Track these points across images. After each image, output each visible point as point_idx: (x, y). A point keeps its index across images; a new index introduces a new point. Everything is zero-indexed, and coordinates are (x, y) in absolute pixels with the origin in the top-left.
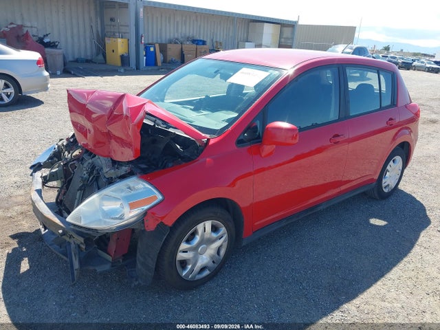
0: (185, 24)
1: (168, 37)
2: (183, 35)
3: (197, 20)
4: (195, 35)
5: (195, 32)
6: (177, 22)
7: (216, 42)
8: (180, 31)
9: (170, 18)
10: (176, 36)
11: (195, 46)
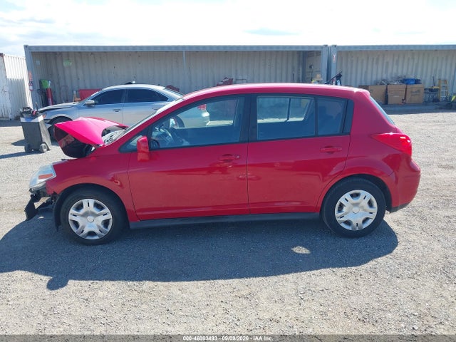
0: (397, 64)
1: (374, 79)
2: (393, 76)
3: (413, 58)
4: (409, 73)
5: (410, 70)
6: (387, 63)
7: (440, 79)
8: (389, 71)
9: (378, 59)
10: (384, 77)
11: (404, 85)
